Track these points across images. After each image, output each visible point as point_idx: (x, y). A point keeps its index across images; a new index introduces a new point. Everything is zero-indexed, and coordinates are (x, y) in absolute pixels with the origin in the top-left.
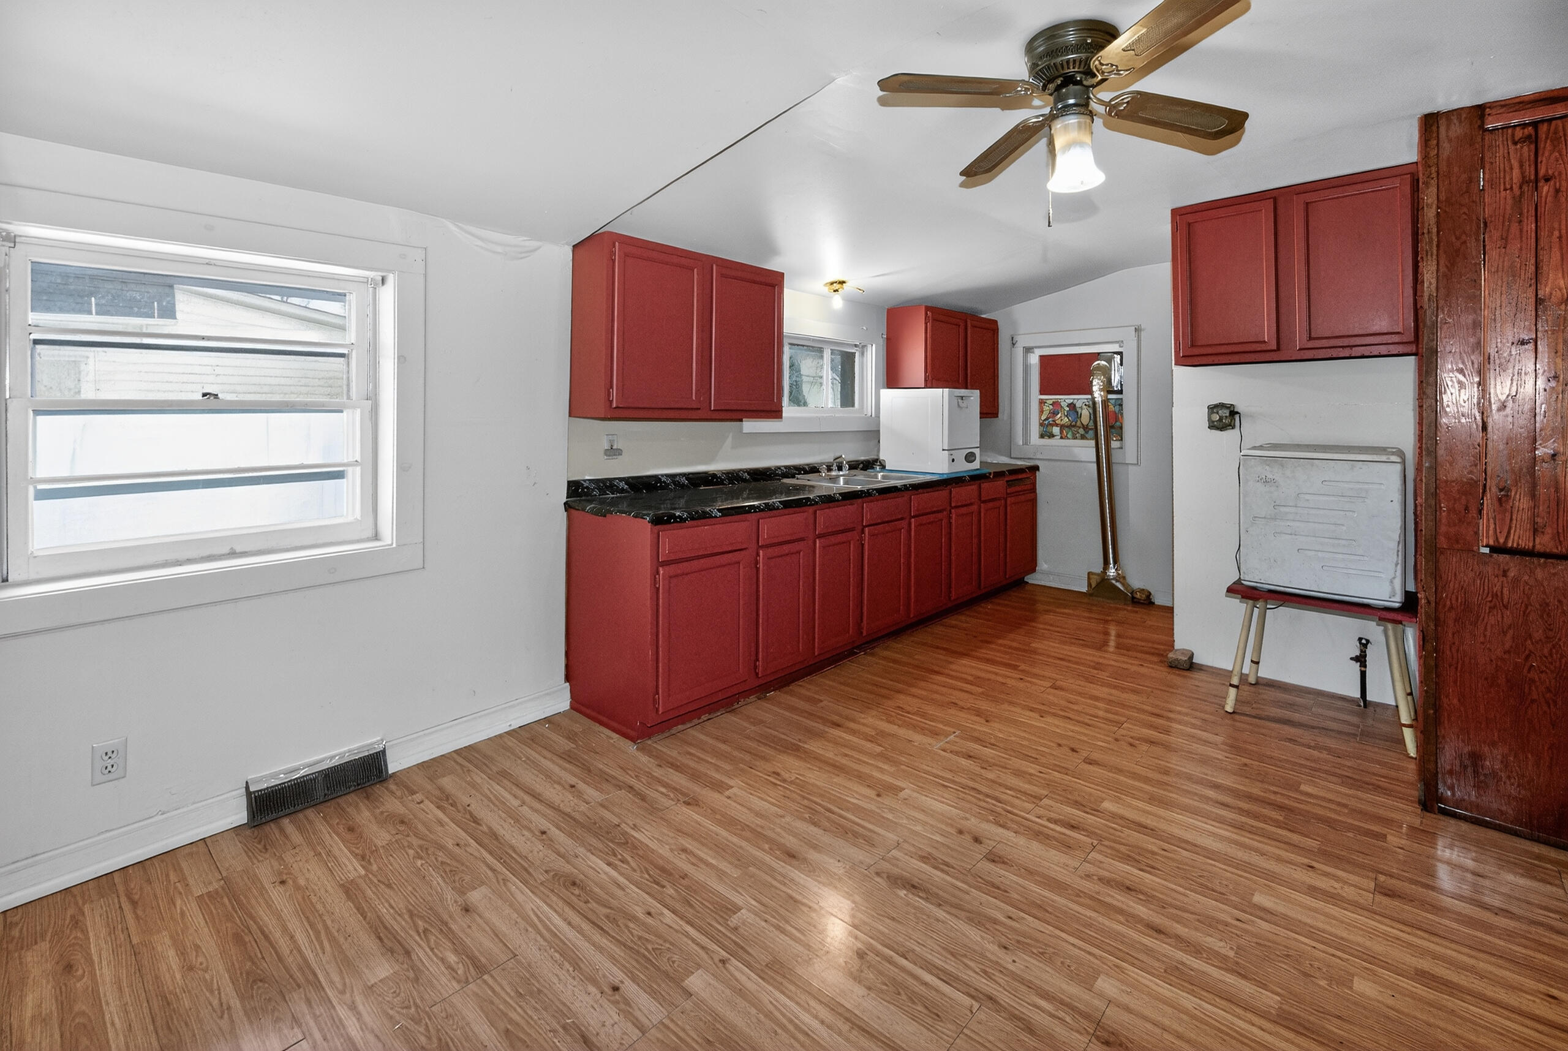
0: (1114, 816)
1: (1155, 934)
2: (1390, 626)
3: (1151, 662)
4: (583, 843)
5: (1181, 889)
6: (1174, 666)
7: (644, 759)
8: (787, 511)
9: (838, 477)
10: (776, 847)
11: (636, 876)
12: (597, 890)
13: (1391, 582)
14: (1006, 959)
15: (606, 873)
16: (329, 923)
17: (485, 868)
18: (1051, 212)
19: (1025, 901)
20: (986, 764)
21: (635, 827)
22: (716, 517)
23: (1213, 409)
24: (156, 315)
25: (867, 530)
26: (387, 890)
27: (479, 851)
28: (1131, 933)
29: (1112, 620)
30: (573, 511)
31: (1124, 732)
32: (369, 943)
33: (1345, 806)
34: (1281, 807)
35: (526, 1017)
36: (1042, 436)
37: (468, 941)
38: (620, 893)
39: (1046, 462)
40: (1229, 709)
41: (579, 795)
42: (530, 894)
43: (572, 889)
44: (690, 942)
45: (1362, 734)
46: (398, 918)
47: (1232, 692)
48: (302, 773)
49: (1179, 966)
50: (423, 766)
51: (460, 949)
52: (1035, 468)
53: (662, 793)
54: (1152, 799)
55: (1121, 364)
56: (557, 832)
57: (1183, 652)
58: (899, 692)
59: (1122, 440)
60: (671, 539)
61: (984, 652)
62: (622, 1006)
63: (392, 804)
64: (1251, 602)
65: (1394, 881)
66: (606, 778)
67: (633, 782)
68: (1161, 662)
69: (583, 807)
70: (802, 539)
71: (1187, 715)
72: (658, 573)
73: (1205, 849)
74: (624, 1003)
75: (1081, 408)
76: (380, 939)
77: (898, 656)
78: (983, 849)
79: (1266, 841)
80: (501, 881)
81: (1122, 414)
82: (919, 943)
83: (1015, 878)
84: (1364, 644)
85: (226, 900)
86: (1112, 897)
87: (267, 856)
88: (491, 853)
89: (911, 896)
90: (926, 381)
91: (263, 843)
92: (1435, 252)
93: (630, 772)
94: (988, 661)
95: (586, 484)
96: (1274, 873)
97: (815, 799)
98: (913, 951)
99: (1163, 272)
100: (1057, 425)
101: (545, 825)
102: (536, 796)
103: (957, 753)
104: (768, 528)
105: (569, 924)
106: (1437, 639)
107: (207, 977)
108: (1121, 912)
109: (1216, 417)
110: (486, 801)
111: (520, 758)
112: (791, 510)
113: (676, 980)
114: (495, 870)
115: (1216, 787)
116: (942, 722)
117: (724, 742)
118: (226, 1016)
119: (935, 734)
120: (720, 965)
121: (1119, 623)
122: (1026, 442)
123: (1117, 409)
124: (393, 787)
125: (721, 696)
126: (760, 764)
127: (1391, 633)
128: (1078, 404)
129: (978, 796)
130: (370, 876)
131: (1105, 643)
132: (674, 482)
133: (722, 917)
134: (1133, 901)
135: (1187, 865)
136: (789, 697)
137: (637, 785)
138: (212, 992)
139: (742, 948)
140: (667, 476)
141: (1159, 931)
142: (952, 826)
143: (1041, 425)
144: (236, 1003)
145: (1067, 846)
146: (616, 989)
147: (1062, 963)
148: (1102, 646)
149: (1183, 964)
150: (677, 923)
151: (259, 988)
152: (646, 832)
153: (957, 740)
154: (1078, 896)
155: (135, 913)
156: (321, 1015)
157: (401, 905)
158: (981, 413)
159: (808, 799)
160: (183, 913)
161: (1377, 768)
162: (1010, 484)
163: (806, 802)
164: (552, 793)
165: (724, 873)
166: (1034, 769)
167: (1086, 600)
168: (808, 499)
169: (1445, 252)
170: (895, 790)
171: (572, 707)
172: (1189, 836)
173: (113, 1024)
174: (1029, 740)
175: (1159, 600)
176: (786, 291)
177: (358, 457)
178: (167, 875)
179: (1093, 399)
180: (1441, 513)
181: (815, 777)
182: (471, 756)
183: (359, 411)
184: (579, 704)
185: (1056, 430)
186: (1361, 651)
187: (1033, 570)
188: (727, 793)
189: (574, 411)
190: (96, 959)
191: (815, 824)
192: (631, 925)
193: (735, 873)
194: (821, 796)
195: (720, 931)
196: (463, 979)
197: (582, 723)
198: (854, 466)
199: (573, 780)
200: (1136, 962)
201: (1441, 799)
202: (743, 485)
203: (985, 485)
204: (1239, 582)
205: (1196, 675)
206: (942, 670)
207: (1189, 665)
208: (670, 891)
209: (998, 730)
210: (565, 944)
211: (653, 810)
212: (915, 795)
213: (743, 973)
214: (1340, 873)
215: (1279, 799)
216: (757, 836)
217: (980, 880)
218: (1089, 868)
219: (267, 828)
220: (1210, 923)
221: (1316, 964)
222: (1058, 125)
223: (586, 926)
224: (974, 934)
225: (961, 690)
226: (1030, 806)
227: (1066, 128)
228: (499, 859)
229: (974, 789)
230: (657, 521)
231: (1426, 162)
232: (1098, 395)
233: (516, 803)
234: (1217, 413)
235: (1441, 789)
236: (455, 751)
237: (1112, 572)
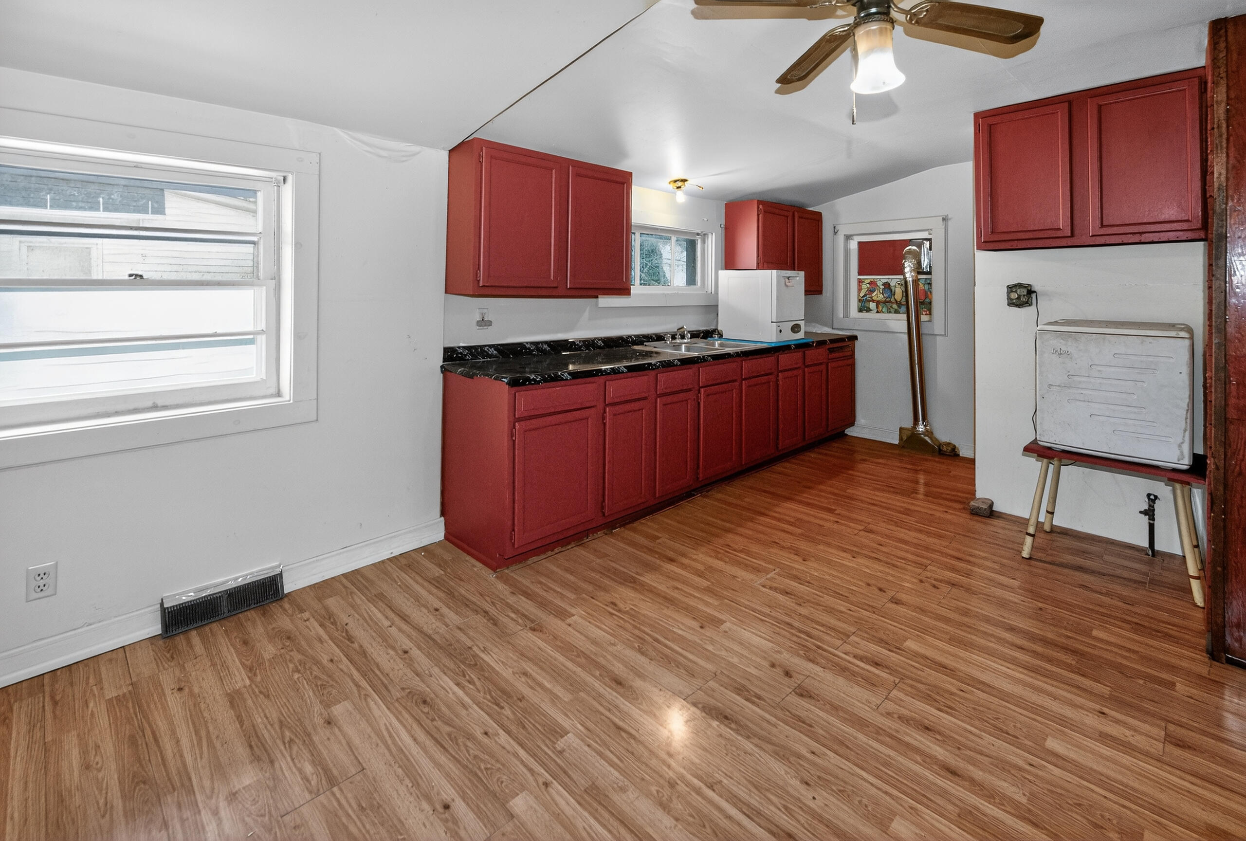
0: (916, 655)
1: (949, 776)
2: (1178, 486)
3: (955, 509)
4: (437, 662)
5: (977, 732)
6: (975, 513)
7: (500, 586)
8: (630, 374)
9: (682, 344)
10: (606, 674)
11: (480, 696)
12: (444, 709)
13: (1180, 446)
14: (806, 794)
15: (454, 693)
16: (211, 728)
17: (351, 684)
18: (855, 111)
19: (827, 736)
20: (801, 601)
21: (485, 650)
22: (567, 379)
23: (1011, 288)
24: (101, 209)
25: (702, 390)
26: (266, 701)
27: (348, 668)
28: (927, 773)
29: (920, 470)
30: (449, 374)
31: (929, 574)
32: (241, 751)
33: (1134, 652)
34: (1074, 652)
35: (364, 831)
36: (860, 311)
37: (325, 753)
38: (464, 712)
39: (863, 333)
40: (1025, 554)
41: (442, 618)
42: (385, 709)
43: (422, 706)
44: (518, 763)
45: (1152, 582)
46: (269, 727)
47: (1029, 540)
48: (209, 592)
49: (973, 811)
50: (313, 587)
51: (318, 761)
52: (855, 338)
53: (512, 619)
54: (953, 640)
55: (930, 249)
56: (418, 652)
57: (984, 500)
58: (728, 531)
59: (930, 314)
60: (526, 399)
61: (806, 496)
62: (450, 824)
63: (283, 619)
64: (1045, 460)
65: (1184, 731)
66: (466, 603)
67: (488, 607)
68: (964, 509)
69: (443, 629)
70: (645, 398)
71: (985, 558)
72: (514, 427)
73: (1000, 691)
74: (453, 823)
75: (895, 287)
76: (251, 747)
77: (731, 500)
78: (793, 683)
79: (1060, 685)
80: (362, 696)
81: (931, 292)
82: (726, 774)
83: (821, 714)
84: (1152, 499)
85: (130, 705)
86: (911, 736)
87: (172, 664)
88: (358, 670)
89: (722, 727)
90: (758, 264)
91: (171, 651)
92: (1225, 145)
93: (487, 598)
94: (808, 505)
95: (460, 351)
96: (1066, 717)
97: (646, 629)
98: (720, 782)
99: (967, 169)
100: (873, 301)
101: (407, 644)
102: (404, 618)
103: (775, 589)
104: (614, 389)
105: (415, 740)
106: (1226, 502)
107: (100, 775)
108: (917, 750)
109: (1014, 296)
110: (362, 621)
111: (396, 582)
112: (634, 374)
113: (501, 801)
114: (360, 686)
115: (1012, 629)
116: (764, 560)
117: (572, 573)
118: (107, 816)
119: (757, 570)
120: (543, 787)
121: (926, 472)
122: (846, 315)
123: (927, 287)
124: (287, 606)
125: (571, 533)
126: (601, 594)
127: (1179, 492)
128: (892, 284)
129: (791, 631)
130: (254, 686)
131: (915, 491)
132: (538, 349)
133: (550, 740)
134: (931, 741)
135: (982, 706)
136: (632, 534)
137: (493, 611)
138: (101, 790)
139: (565, 772)
140: (532, 343)
141: (953, 773)
142: (765, 658)
143: (859, 301)
144: (118, 803)
145: (871, 683)
146: (447, 807)
147: (860, 802)
148: (911, 493)
149: (977, 809)
150: (509, 743)
151: (140, 790)
152: (493, 655)
153: (775, 576)
154: (878, 733)
155: (54, 712)
156: (188, 819)
157: (274, 715)
158: (805, 291)
159: (639, 629)
160: (92, 714)
161: (1165, 616)
162: (831, 350)
163: (637, 632)
164: (420, 616)
165: (557, 697)
166: (844, 606)
167: (897, 452)
168: (650, 364)
169: (1235, 146)
170: (719, 622)
171: (446, 538)
172: (985, 677)
173: (12, 818)
174: (841, 579)
175: (964, 452)
176: (633, 187)
177: (263, 327)
178: (88, 678)
179: (905, 279)
180: (1230, 387)
181: (647, 608)
182: (355, 577)
183: (265, 287)
184: (453, 536)
185: (872, 305)
186: (1150, 506)
187: (852, 423)
188: (569, 621)
189: (450, 288)
190: (12, 754)
191: (643, 653)
192: (469, 744)
193: (566, 697)
194: (650, 626)
195: (546, 753)
196: (315, 790)
197: (452, 553)
198: (695, 335)
199: (437, 604)
200: (929, 803)
201: (1227, 649)
202: (598, 351)
203: (809, 353)
204: (1035, 442)
205: (995, 522)
206: (767, 512)
207: (990, 513)
208: (507, 712)
209: (813, 569)
210: (408, 760)
211: (502, 635)
212: (735, 627)
213: (561, 796)
214: (1130, 721)
215: (1070, 643)
216: (590, 662)
217: (788, 713)
218: (890, 706)
219: (177, 638)
220: (1004, 767)
221: (1107, 815)
222: (860, 32)
223: (429, 743)
224: (778, 768)
225: (784, 531)
226: (838, 643)
227: (868, 33)
228: (364, 675)
229: (788, 624)
230: (514, 383)
231: (1215, 64)
232: (909, 275)
233: (387, 623)
234: (1016, 292)
235: (1229, 639)
236: (342, 575)
237: (921, 428)
